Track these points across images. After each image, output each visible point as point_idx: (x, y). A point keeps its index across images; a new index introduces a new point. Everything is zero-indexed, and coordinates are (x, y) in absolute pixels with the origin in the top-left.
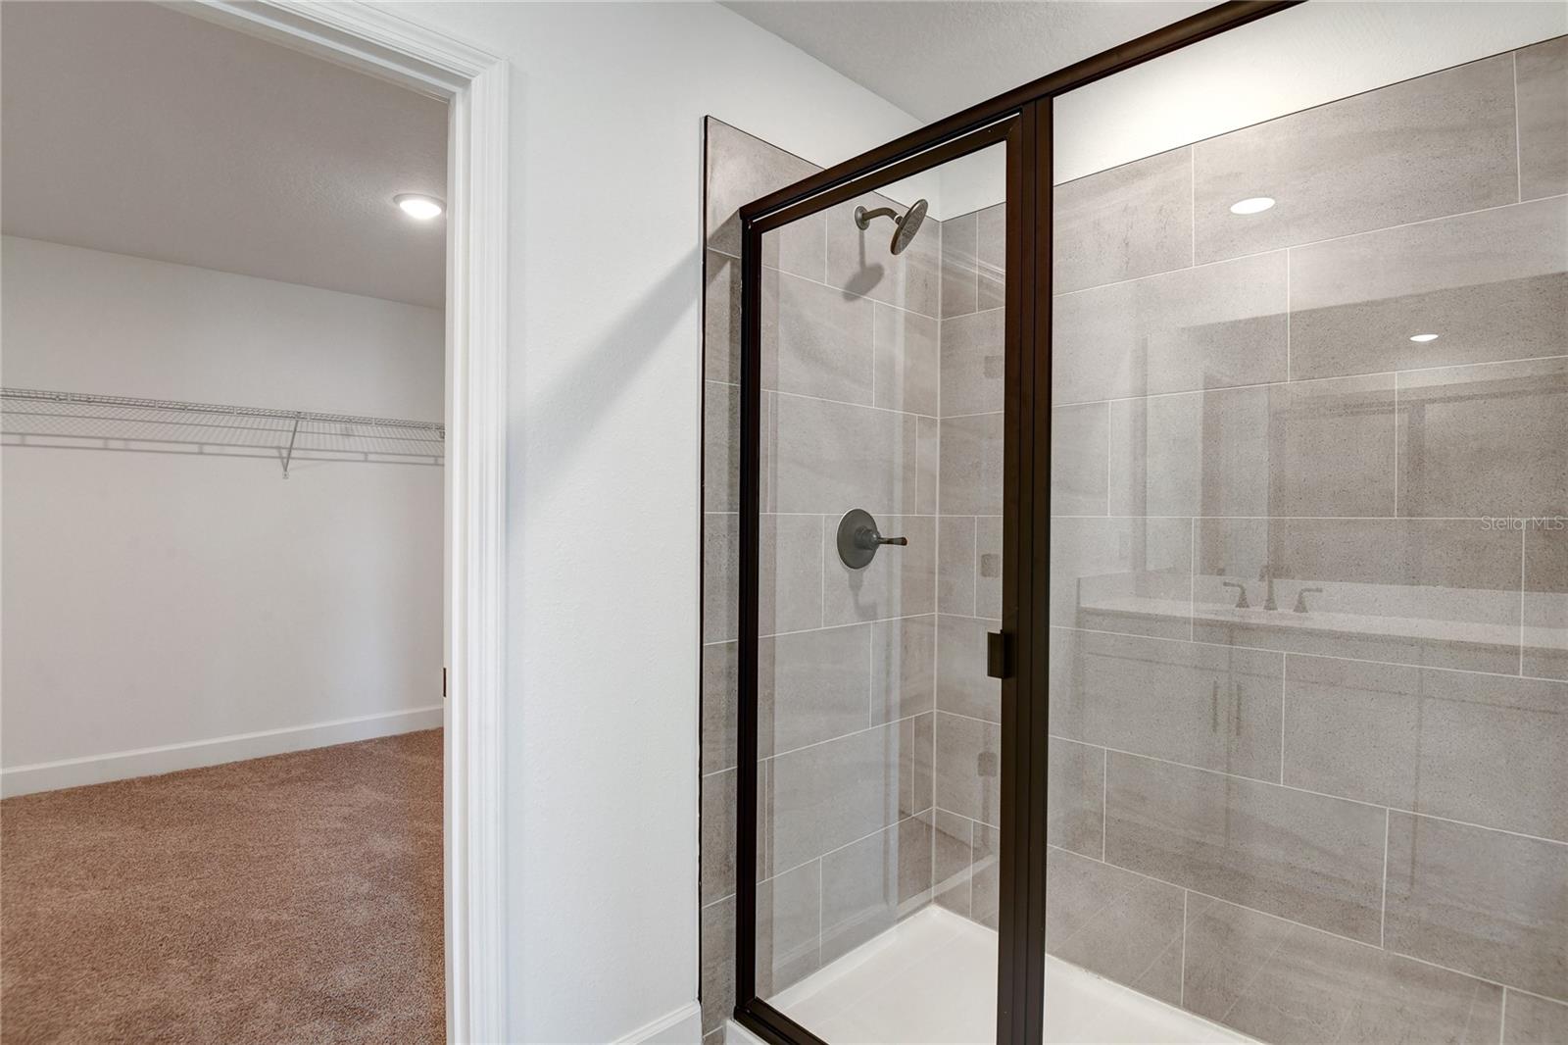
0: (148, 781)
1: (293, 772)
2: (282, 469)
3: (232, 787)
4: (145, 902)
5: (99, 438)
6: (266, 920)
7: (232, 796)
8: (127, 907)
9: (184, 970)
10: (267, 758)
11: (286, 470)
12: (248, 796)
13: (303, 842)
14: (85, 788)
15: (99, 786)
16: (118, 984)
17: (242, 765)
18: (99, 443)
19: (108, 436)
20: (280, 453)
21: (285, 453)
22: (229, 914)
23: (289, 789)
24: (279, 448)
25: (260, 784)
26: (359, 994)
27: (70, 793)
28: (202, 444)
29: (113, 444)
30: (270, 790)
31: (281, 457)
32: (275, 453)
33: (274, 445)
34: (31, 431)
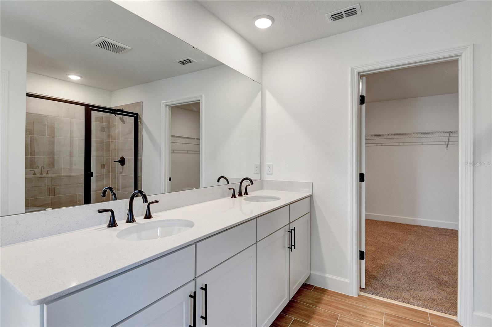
0: (408, 225)
1: (447, 233)
2: (446, 148)
3: (428, 232)
4: (401, 246)
5: (398, 143)
6: (428, 260)
7: (428, 234)
8: (397, 246)
9: (407, 261)
10: (440, 228)
11: (447, 148)
12: (432, 235)
13: (444, 249)
14: (393, 223)
15: (396, 223)
16: (392, 257)
17: (433, 228)
18: (397, 144)
19: (399, 142)
20: (445, 143)
21: (447, 143)
22: (419, 255)
23: (444, 237)
24: (445, 142)
25: (436, 233)
26: (446, 282)
27: (390, 223)
28: (422, 142)
29: (401, 144)
30: (439, 235)
31: (446, 144)
32: (444, 143)
33: (444, 141)
34: (383, 143)
